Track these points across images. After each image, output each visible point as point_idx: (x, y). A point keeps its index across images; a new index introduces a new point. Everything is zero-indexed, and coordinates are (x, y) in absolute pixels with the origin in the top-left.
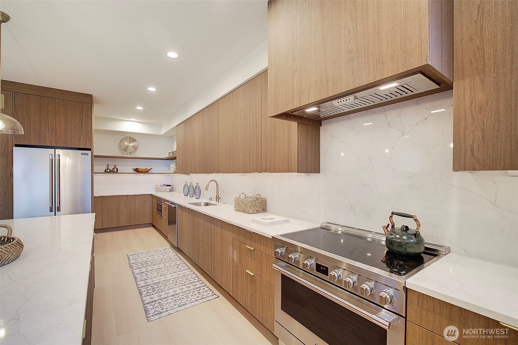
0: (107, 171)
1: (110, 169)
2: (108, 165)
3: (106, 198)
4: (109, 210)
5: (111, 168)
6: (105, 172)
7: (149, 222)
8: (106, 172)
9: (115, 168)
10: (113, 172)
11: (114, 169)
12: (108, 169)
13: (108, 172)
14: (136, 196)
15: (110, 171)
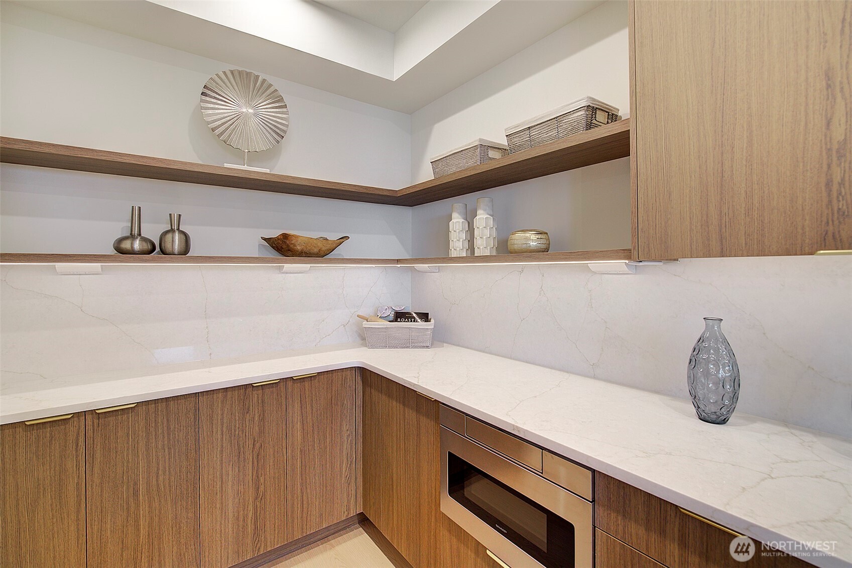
0: (126, 245)
1: (145, 240)
2: (136, 216)
3: (111, 419)
4: (136, 493)
5: (152, 231)
6: (120, 251)
7: (348, 510)
8: (122, 251)
9: (172, 231)
10: (163, 252)
11: (169, 236)
12: (132, 237)
13: (132, 252)
14: (290, 383)
15: (147, 247)
